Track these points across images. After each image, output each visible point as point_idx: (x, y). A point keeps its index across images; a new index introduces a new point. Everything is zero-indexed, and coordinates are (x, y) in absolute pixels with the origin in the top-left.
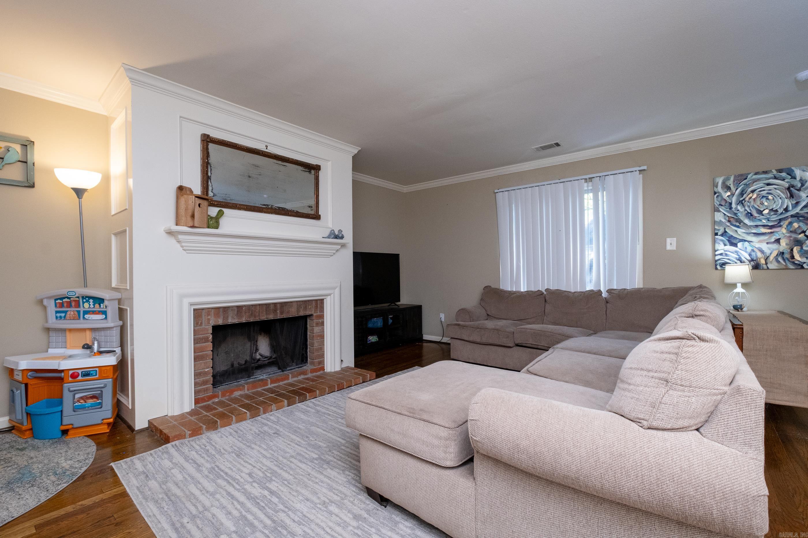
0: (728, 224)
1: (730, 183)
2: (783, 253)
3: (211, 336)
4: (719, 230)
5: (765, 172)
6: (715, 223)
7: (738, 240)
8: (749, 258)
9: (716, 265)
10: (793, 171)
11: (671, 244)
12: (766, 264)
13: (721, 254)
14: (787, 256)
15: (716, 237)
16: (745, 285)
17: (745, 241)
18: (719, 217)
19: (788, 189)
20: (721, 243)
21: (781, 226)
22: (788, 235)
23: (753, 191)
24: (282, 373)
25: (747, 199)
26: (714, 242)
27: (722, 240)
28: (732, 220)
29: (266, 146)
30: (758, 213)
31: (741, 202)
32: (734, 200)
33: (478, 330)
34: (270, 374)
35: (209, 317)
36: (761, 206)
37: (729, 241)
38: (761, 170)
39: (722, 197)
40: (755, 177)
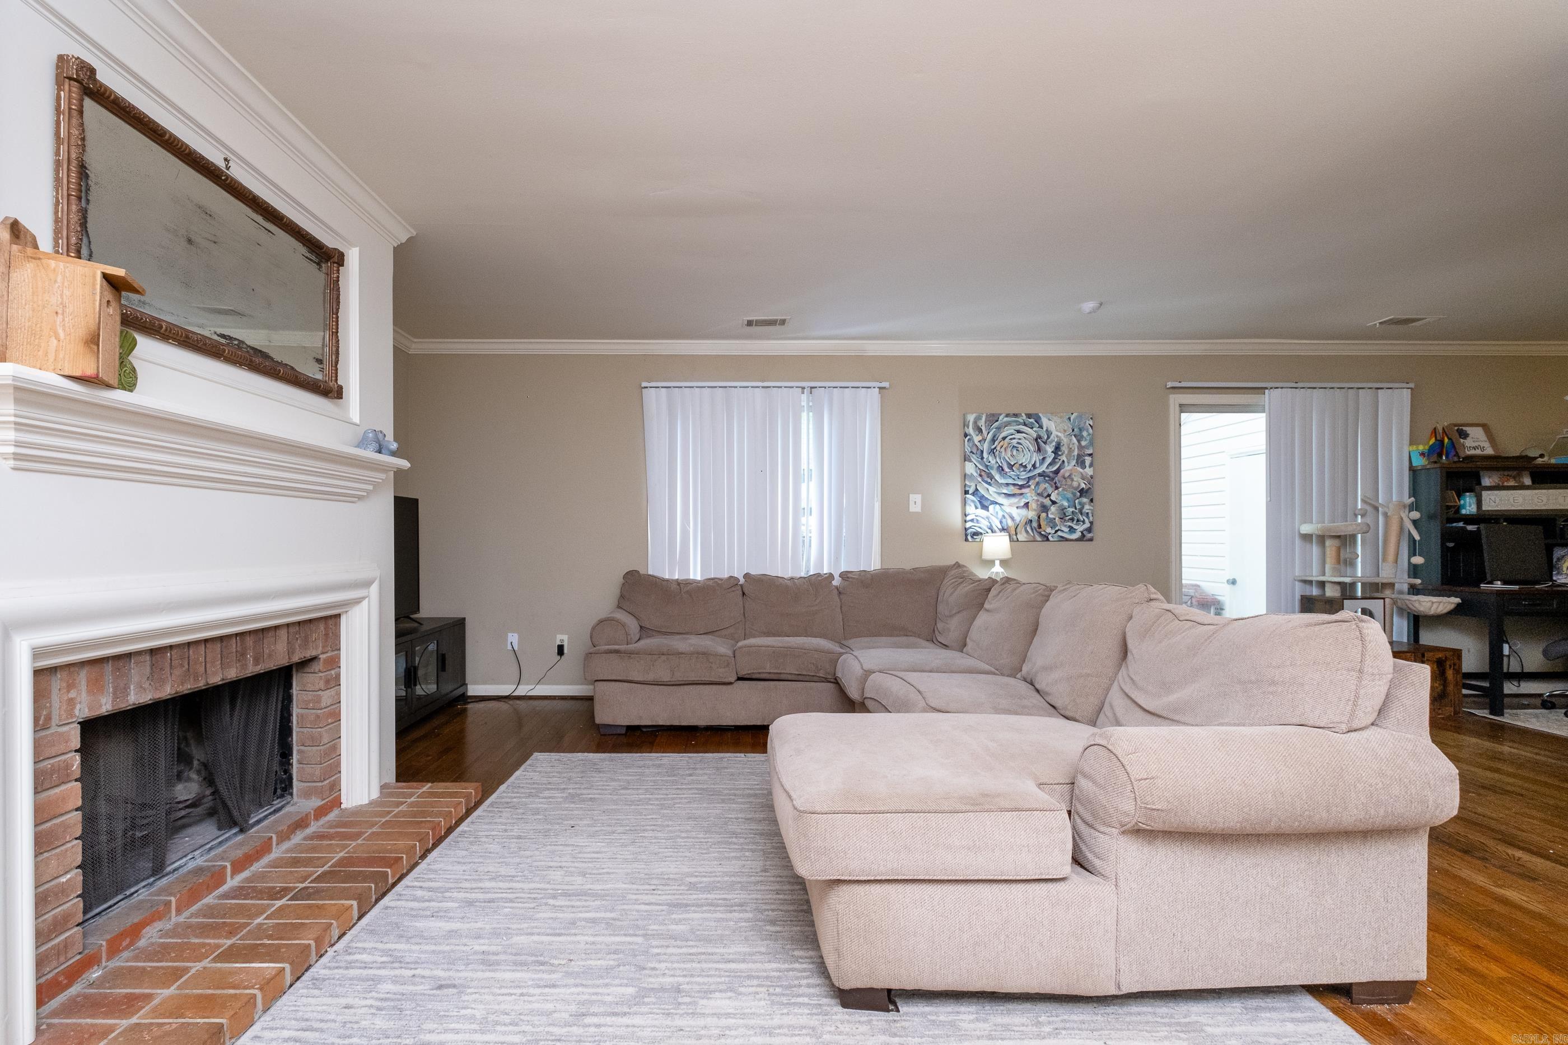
0: (980, 479)
1: (982, 423)
2: (1031, 521)
3: (78, 757)
4: (970, 487)
5: (1016, 415)
6: (965, 476)
7: (989, 502)
8: (1000, 527)
9: (966, 535)
10: (1040, 418)
11: (915, 503)
12: (1016, 534)
13: (972, 520)
14: (1035, 524)
15: (967, 496)
16: (1004, 563)
17: (996, 503)
18: (970, 468)
19: (1036, 440)
20: (973, 505)
21: (1029, 486)
22: (1036, 498)
23: (1004, 438)
24: (240, 837)
25: (998, 448)
26: (964, 503)
27: (973, 501)
28: (983, 473)
29: (226, 160)
30: (1008, 468)
31: (992, 452)
32: (986, 446)
33: (664, 658)
34: (211, 849)
35: (73, 694)
36: (1011, 458)
37: (980, 502)
38: (1012, 412)
39: (973, 442)
40: (1006, 419)
